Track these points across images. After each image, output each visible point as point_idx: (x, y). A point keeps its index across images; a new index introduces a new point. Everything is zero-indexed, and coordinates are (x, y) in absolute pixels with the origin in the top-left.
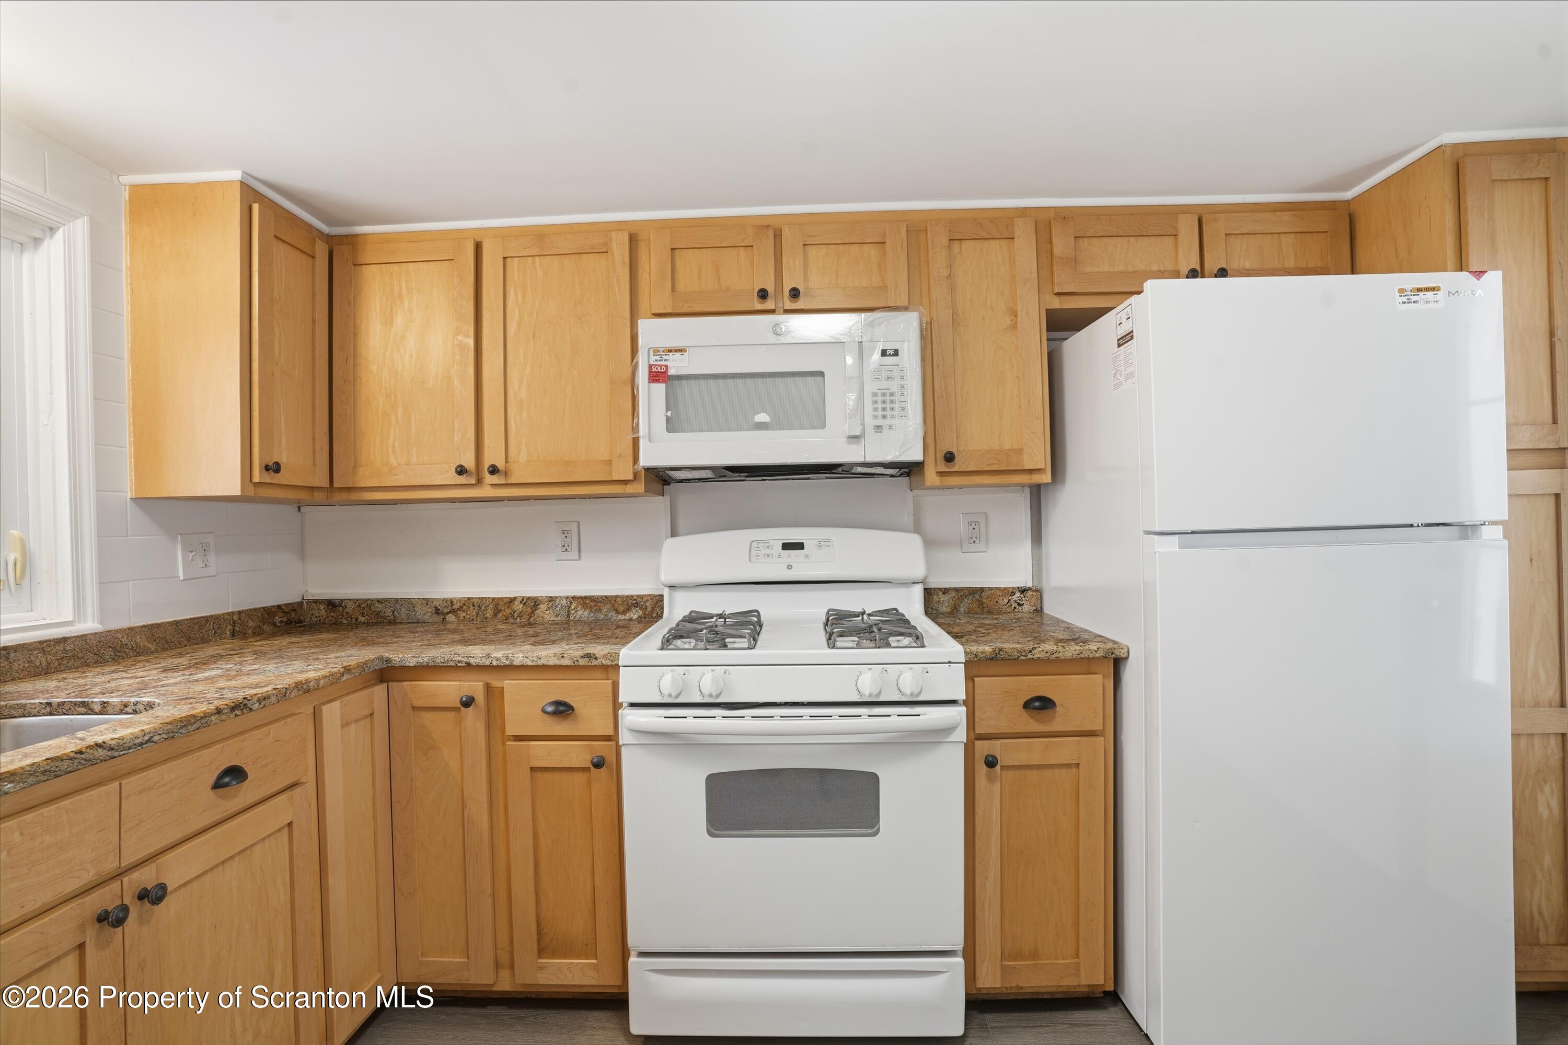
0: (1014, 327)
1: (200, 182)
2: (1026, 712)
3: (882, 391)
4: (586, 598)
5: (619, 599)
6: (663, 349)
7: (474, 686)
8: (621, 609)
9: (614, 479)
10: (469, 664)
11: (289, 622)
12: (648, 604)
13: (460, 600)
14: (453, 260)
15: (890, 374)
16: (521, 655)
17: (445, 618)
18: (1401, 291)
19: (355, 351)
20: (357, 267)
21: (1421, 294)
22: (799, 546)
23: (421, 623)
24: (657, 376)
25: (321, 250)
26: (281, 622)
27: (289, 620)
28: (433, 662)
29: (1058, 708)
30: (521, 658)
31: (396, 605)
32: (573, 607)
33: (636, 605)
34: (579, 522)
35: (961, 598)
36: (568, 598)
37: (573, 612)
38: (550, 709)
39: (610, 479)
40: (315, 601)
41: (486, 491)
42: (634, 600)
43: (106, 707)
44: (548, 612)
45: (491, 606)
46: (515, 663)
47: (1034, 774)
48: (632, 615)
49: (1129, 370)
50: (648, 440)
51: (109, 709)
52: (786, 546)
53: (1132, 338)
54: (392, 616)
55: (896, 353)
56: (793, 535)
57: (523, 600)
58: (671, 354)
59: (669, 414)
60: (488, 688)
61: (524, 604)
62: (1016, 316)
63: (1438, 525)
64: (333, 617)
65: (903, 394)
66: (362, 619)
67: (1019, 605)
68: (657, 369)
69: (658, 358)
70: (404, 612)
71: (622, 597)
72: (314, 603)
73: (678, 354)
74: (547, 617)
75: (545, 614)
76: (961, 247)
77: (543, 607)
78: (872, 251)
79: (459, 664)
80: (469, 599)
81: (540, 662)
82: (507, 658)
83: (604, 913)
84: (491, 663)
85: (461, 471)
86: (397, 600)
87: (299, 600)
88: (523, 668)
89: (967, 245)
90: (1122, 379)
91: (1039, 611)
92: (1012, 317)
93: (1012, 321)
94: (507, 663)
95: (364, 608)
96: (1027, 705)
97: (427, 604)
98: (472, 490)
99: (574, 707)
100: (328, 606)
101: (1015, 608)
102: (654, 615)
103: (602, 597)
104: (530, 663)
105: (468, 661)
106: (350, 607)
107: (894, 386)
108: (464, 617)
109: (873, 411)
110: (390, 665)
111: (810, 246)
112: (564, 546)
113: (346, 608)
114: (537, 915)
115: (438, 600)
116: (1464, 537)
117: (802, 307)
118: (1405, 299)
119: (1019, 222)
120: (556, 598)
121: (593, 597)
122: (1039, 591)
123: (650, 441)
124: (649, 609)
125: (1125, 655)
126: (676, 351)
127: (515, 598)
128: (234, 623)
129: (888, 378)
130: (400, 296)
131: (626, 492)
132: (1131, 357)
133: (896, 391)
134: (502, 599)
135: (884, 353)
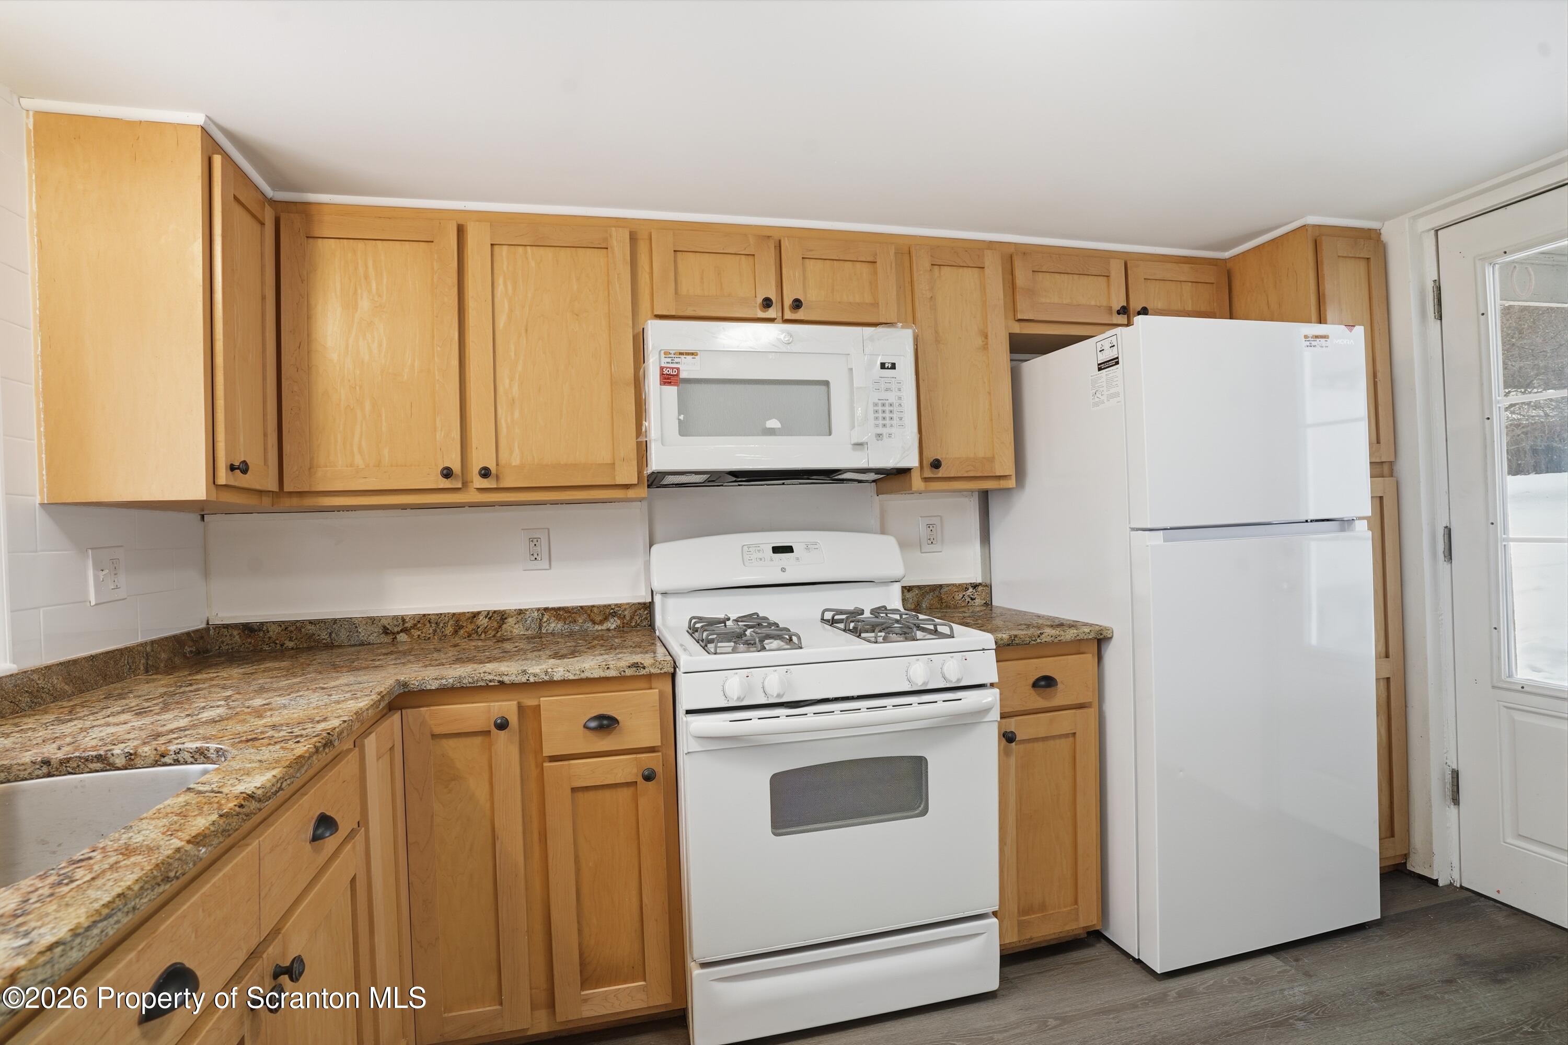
0: (985, 347)
1: (143, 120)
2: (1035, 691)
3: (882, 401)
4: (559, 609)
5: (595, 610)
6: (674, 352)
7: (506, 707)
8: (598, 619)
9: (617, 483)
10: (502, 683)
11: (198, 652)
12: (626, 613)
13: (414, 617)
14: (432, 242)
15: (888, 386)
16: (561, 669)
17: (396, 638)
18: (1306, 337)
19: (309, 335)
20: (311, 240)
21: (1318, 340)
22: (789, 549)
23: (366, 645)
24: (668, 378)
25: (269, 216)
26: (191, 652)
27: (198, 649)
28: (460, 682)
29: (1060, 686)
30: (561, 673)
31: (334, 626)
32: (545, 619)
33: (614, 614)
34: (548, 529)
35: (923, 595)
36: (539, 610)
37: (545, 625)
38: (593, 724)
39: (613, 483)
40: (226, 626)
41: (471, 496)
42: (612, 609)
43: (133, 760)
44: (517, 626)
45: (451, 622)
46: (555, 679)
47: (1039, 746)
48: (610, 625)
49: (1112, 391)
50: (660, 443)
51: (138, 761)
52: (777, 550)
53: (1117, 363)
54: (329, 639)
55: (893, 366)
56: (782, 539)
57: (488, 614)
58: (682, 357)
59: (682, 417)
60: (521, 708)
61: (490, 618)
62: (986, 337)
63: (1323, 520)
64: (250, 643)
65: (900, 405)
66: (290, 644)
67: (972, 599)
68: (668, 371)
69: (669, 360)
70: (343, 635)
71: (598, 607)
72: (224, 628)
73: (689, 357)
74: (516, 631)
75: (513, 628)
76: (940, 273)
77: (511, 621)
78: (864, 269)
79: (491, 684)
80: (424, 615)
81: (583, 676)
82: (546, 673)
83: (656, 931)
84: (528, 680)
85: (447, 473)
86: (335, 621)
87: (203, 625)
88: (565, 682)
89: (945, 270)
90: (1104, 398)
91: (988, 604)
92: (983, 339)
93: (983, 342)
94: (547, 678)
95: (291, 632)
96: (1035, 685)
97: (373, 624)
98: (455, 495)
99: (619, 721)
100: (243, 631)
101: (968, 602)
102: (633, 624)
103: (577, 607)
104: (572, 677)
105: (501, 679)
106: (274, 631)
107: (891, 397)
108: (419, 636)
109: (875, 420)
110: (406, 690)
111: (807, 260)
112: (533, 555)
113: (268, 632)
114: (580, 945)
115: (386, 617)
116: (1343, 530)
117: (802, 318)
118: (1308, 343)
119: (988, 253)
120: (527, 610)
121: (568, 608)
122: (989, 587)
123: (662, 444)
124: (628, 618)
125: (1109, 636)
126: (688, 354)
127: (479, 613)
128: (147, 655)
129: (887, 390)
130: (366, 277)
131: (628, 497)
132: (1116, 379)
133: (894, 402)
134: (464, 614)
135: (883, 366)
